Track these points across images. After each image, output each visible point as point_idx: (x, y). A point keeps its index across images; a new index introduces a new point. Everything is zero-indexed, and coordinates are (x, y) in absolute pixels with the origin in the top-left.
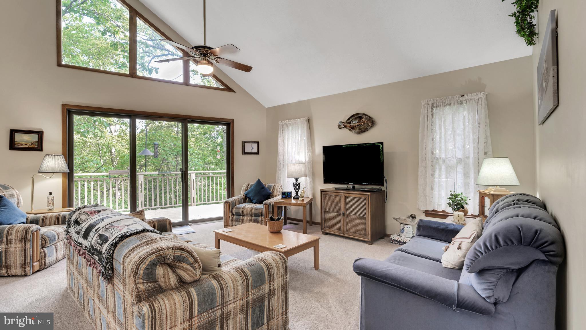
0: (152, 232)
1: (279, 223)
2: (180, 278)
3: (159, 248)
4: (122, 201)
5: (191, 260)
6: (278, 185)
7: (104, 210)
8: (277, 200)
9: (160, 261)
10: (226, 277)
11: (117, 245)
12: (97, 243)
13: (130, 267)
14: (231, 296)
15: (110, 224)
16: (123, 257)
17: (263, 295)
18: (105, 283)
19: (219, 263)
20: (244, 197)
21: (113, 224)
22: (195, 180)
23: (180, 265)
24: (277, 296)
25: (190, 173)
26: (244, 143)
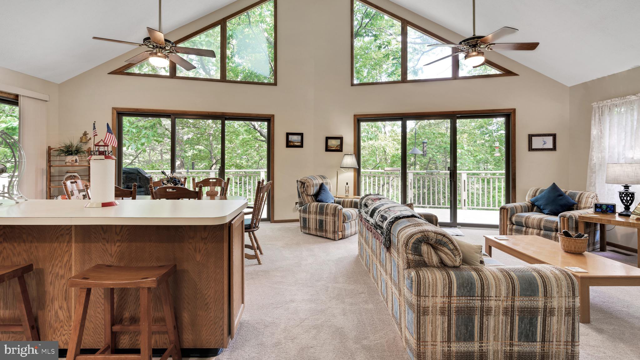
0: (419, 218)
1: (581, 241)
2: (441, 259)
3: (424, 230)
4: (394, 196)
5: (451, 247)
6: (588, 193)
7: (383, 198)
8: (585, 214)
9: (425, 239)
10: (488, 273)
11: (393, 224)
12: (380, 221)
13: (403, 239)
14: (492, 292)
15: (388, 208)
16: (397, 232)
17: (535, 308)
18: (385, 250)
19: (481, 259)
20: (530, 204)
21: (390, 209)
22: (466, 181)
23: (441, 248)
24: (558, 318)
25: (460, 174)
26: (530, 137)
